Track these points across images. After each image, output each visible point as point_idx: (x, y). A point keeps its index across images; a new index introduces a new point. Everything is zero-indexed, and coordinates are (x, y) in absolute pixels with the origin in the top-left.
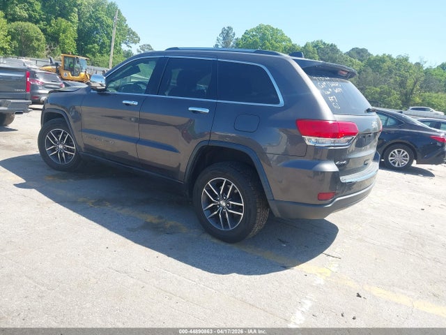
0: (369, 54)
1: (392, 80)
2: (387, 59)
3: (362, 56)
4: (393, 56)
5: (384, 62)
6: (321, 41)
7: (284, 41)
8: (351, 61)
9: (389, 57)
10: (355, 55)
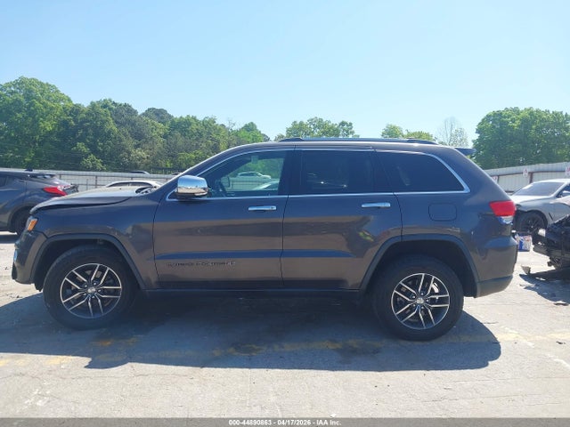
0: (170, 117)
1: (204, 145)
2: (193, 121)
3: (162, 118)
4: (198, 118)
5: (190, 124)
6: (110, 100)
7: (62, 100)
8: (153, 124)
9: (194, 118)
10: (154, 116)
